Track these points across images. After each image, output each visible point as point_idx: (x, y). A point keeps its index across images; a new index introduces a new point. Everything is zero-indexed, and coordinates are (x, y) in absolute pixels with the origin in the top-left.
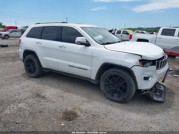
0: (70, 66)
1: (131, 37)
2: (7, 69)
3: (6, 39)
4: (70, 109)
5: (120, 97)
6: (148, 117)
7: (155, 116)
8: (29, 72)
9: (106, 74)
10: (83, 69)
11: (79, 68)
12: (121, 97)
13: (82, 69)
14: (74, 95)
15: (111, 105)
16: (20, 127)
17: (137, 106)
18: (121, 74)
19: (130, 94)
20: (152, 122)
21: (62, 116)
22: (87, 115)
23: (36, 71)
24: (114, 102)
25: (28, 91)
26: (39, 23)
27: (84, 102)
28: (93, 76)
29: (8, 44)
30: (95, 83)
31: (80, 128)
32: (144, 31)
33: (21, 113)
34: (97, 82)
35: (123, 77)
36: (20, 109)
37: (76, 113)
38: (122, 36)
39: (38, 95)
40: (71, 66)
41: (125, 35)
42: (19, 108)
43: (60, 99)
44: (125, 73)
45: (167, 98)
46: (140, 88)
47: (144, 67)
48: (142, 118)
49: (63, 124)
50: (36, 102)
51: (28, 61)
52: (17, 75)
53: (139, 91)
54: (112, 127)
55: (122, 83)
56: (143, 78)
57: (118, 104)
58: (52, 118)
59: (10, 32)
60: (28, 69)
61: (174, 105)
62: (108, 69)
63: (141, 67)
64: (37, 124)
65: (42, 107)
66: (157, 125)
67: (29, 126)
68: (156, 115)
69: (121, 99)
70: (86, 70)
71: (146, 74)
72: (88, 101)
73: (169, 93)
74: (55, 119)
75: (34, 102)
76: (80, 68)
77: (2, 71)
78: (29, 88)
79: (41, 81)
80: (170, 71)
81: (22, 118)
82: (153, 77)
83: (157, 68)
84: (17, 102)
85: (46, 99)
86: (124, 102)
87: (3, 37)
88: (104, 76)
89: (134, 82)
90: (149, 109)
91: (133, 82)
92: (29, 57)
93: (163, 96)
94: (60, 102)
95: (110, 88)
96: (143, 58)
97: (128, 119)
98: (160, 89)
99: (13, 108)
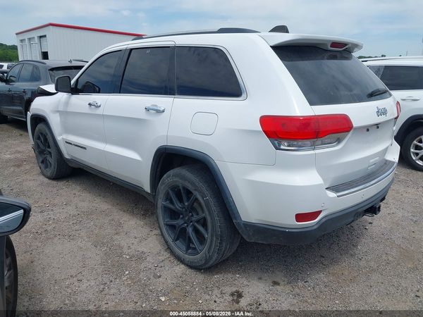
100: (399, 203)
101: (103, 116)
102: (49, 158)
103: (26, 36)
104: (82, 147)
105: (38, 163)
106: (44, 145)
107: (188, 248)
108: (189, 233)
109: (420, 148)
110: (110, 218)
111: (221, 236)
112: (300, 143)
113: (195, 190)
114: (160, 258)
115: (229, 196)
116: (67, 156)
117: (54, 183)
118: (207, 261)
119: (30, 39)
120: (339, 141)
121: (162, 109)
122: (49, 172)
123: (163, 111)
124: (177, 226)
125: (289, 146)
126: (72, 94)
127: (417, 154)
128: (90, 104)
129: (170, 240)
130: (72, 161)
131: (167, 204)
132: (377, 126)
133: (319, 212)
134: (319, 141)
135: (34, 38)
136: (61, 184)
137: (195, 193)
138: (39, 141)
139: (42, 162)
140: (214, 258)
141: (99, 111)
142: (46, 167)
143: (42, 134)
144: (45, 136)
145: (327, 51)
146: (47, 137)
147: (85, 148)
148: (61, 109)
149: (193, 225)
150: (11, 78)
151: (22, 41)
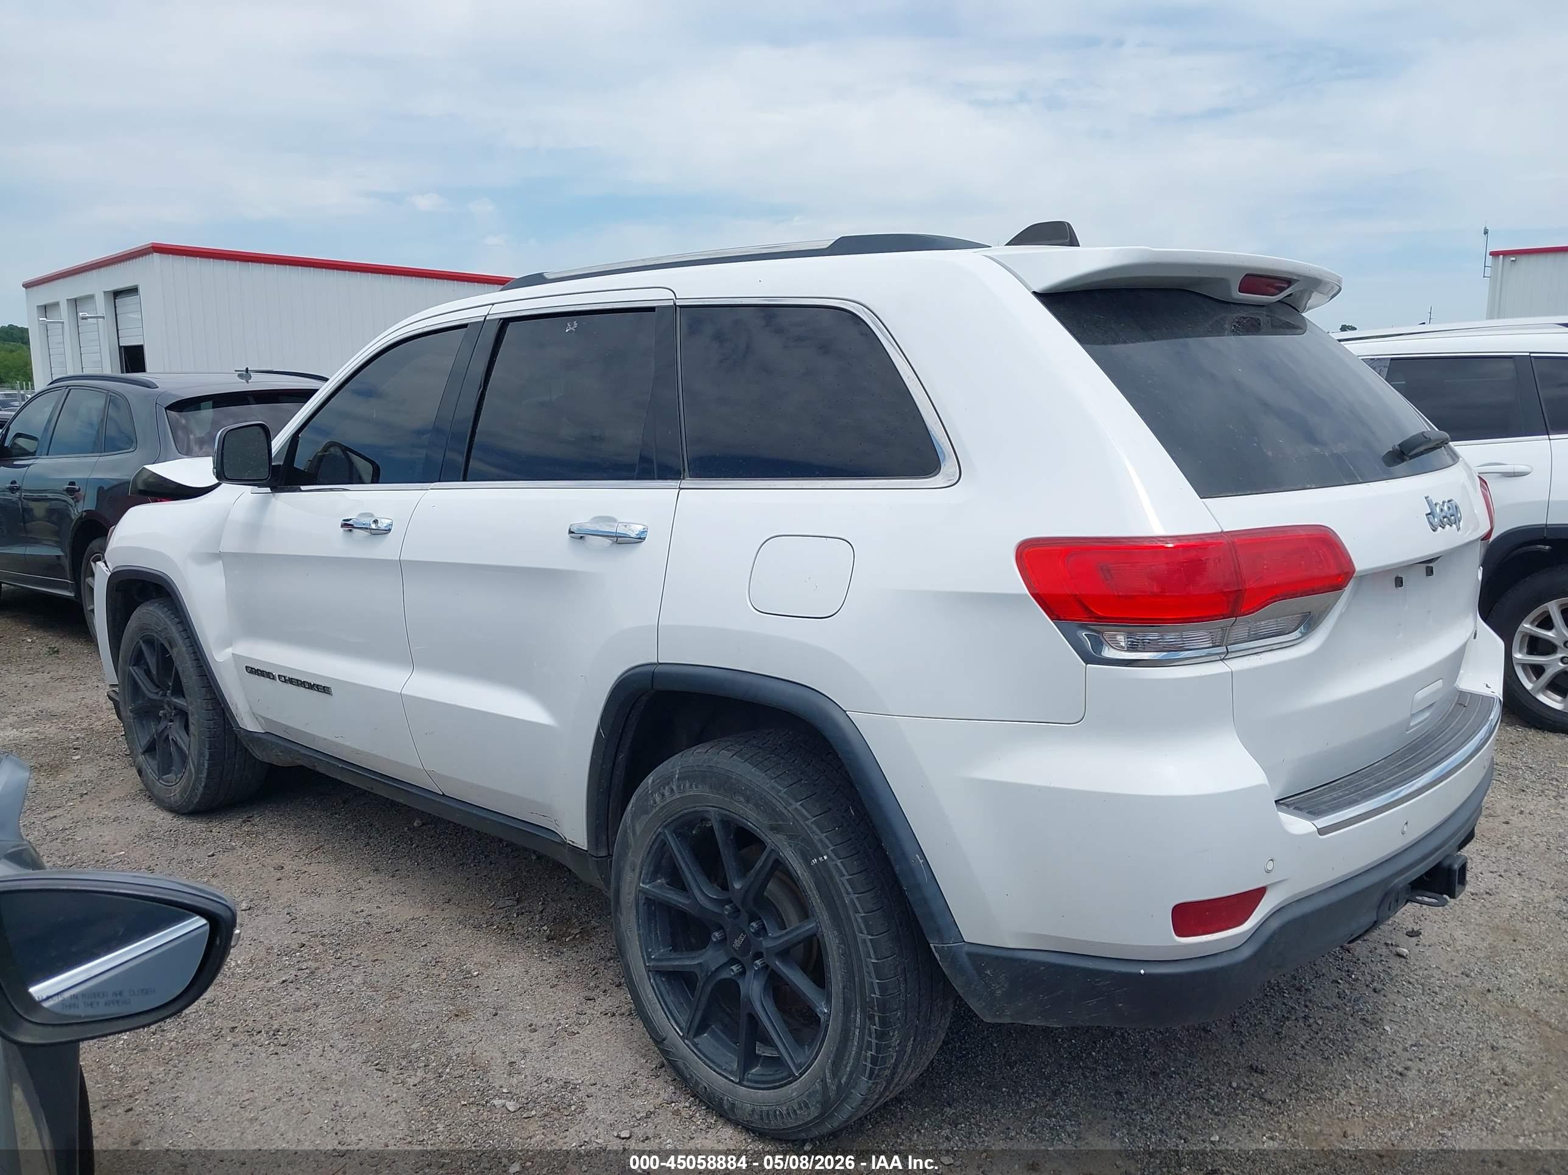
100: (1503, 852)
101: (401, 567)
102: (175, 732)
103: (62, 292)
104: (312, 687)
105: (132, 754)
106: (159, 685)
107: (749, 1059)
108: (750, 1002)
109: (1548, 648)
110: (426, 955)
111: (883, 1007)
112: (1171, 637)
113: (775, 829)
114: (638, 1103)
115: (908, 847)
116: (248, 723)
117: (196, 827)
118: (827, 1108)
119: (75, 303)
120: (1309, 622)
121: (635, 530)
122: (176, 787)
123: (640, 539)
124: (701, 976)
125: (1132, 648)
126: (275, 489)
127: (1538, 670)
128: (347, 525)
129: (673, 1032)
130: (269, 740)
131: (659, 888)
132: (1429, 566)
133: (1258, 894)
134: (1241, 626)
135: (91, 297)
136: (222, 831)
137: (773, 840)
138: (137, 672)
139: (150, 750)
140: (857, 1096)
141: (385, 550)
142: (165, 768)
143: (150, 642)
144: (164, 651)
145: (1229, 304)
146: (174, 653)
147: (326, 690)
148: (229, 545)
149: (766, 967)
150: (21, 442)
151: (45, 309)
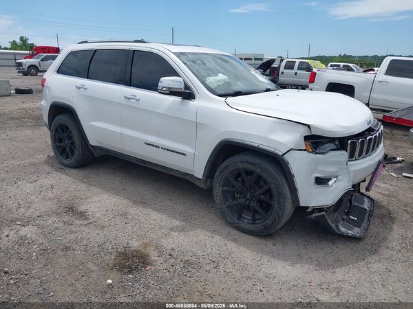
0: (148, 144)
1: (313, 78)
2: (16, 144)
3: (32, 75)
4: (135, 244)
5: (257, 222)
6: (316, 273)
7: (334, 272)
8: (61, 154)
9: (227, 167)
10: (177, 152)
11: (167, 150)
12: (260, 221)
13: (173, 151)
14: (154, 212)
15: (235, 240)
16: (12, 282)
17: (295, 247)
18: (261, 167)
19: (278, 216)
20: (323, 287)
21: (115, 260)
22: (172, 261)
23: (76, 152)
24: (242, 234)
25: (49, 199)
26: (86, 42)
27: (172, 229)
28: (199, 171)
29: (34, 88)
30: (202, 186)
31: (149, 292)
32: (351, 65)
33: (23, 250)
34: (208, 184)
35: (264, 175)
36: (22, 241)
37: (148, 255)
38: (296, 74)
39: (71, 209)
40: (151, 145)
41: (304, 72)
42: (21, 238)
43: (118, 220)
44: (268, 167)
45: (373, 228)
46: (303, 202)
47: (318, 153)
48: (301, 276)
49: (110, 281)
50: (62, 225)
51: (59, 129)
52: (35, 161)
53: (301, 211)
54: (223, 293)
55: (261, 191)
56: (314, 180)
57: (251, 237)
58: (90, 265)
59: (41, 60)
60: (60, 146)
61: (387, 248)
62: (232, 156)
63: (309, 152)
64: (52, 277)
65: (73, 237)
66: (335, 293)
67: (31, 282)
68: (337, 270)
69: (258, 226)
70: (183, 154)
71: (321, 171)
72: (181, 228)
73: (382, 216)
74: (96, 268)
75: (56, 225)
76: (171, 151)
77: (4, 149)
78: (54, 191)
79: (86, 177)
80: (397, 162)
81: (21, 261)
82: (340, 177)
83: (351, 156)
84: (18, 223)
85: (87, 219)
86: (265, 234)
87: (26, 70)
88: (222, 172)
89: (290, 189)
90: (323, 255)
91: (287, 189)
92: (62, 119)
93: (364, 225)
94: (117, 228)
95: (235, 199)
96: (314, 132)
97: (266, 277)
98: (360, 205)
99: (7, 236)
